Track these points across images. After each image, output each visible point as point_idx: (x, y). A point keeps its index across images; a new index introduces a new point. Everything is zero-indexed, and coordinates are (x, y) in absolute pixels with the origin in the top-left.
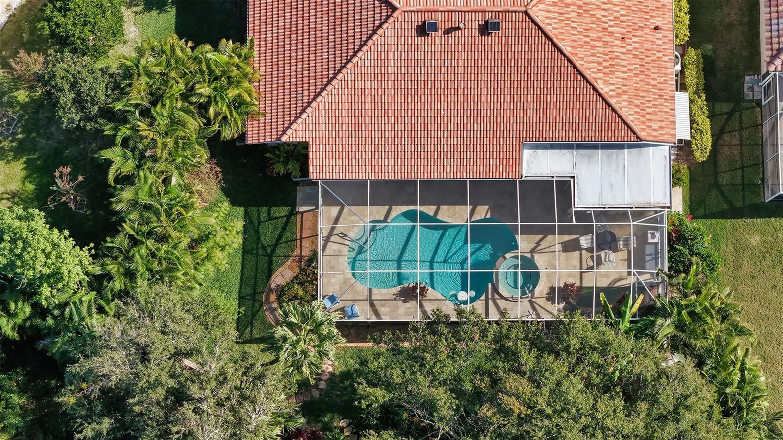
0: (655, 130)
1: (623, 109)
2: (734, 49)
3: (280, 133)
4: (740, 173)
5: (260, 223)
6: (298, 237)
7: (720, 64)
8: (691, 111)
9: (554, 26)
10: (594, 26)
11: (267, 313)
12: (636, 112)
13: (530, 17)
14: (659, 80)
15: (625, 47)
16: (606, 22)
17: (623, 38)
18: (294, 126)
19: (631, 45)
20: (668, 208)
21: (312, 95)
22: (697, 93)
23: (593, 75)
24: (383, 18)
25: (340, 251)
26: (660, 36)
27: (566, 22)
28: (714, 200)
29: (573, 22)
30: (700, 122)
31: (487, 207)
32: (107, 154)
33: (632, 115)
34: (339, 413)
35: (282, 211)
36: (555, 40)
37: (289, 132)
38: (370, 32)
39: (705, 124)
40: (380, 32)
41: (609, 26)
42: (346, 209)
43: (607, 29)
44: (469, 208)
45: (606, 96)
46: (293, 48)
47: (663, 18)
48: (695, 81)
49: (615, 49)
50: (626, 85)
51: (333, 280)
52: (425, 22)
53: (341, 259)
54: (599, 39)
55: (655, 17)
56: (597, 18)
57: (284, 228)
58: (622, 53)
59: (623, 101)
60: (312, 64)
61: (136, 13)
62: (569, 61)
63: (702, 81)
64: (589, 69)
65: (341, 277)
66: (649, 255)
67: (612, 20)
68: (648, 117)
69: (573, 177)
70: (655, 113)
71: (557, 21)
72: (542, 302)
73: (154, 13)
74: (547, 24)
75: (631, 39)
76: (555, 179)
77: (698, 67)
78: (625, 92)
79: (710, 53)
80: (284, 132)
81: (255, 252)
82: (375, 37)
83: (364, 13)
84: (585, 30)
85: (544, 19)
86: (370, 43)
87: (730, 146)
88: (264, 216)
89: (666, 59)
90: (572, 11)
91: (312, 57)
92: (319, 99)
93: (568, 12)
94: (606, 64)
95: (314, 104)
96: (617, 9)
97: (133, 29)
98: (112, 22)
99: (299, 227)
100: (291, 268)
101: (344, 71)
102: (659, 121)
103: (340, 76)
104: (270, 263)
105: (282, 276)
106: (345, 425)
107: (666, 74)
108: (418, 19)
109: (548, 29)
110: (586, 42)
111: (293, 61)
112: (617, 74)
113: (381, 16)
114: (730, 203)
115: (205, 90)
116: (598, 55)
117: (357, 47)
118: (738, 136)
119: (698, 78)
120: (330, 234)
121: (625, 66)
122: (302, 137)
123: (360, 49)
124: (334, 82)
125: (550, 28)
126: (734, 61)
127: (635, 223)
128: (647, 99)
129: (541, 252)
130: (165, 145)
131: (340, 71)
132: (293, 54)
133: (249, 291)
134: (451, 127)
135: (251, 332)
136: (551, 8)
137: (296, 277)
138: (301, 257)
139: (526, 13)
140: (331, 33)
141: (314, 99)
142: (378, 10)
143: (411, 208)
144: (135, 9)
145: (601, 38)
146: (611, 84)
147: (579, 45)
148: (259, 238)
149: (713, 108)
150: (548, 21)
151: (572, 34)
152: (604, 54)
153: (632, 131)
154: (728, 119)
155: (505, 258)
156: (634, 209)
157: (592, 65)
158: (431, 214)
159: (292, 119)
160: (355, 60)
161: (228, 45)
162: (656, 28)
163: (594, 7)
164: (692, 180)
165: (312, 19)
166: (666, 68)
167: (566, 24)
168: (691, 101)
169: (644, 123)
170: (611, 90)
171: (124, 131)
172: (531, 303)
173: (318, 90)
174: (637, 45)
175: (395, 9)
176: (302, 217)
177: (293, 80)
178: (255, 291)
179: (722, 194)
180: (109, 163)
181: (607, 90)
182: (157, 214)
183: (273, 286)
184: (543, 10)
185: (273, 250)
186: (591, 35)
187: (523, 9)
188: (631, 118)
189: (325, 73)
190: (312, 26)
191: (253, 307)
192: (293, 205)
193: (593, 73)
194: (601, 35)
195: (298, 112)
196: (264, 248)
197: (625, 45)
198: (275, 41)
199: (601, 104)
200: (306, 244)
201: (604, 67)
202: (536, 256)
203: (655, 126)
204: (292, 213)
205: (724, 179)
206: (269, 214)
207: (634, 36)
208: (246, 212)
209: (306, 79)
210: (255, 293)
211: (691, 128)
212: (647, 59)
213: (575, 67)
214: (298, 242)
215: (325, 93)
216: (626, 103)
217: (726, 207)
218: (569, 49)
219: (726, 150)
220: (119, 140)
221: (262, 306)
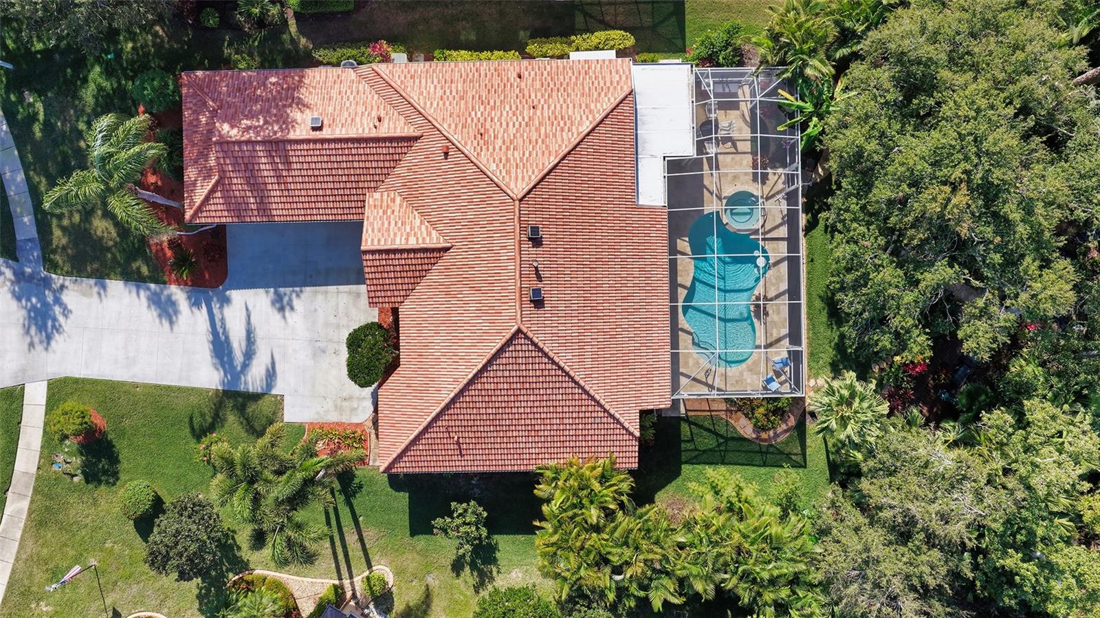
0: (620, 79)
1: (605, 107)
2: (523, 10)
3: (631, 438)
4: (641, 6)
5: (696, 450)
6: (709, 413)
7: (538, 24)
8: (587, 50)
9: (530, 173)
10: (525, 134)
11: (778, 440)
12: (606, 95)
13: (524, 197)
14: (570, 74)
15: (543, 106)
16: (520, 123)
17: (534, 108)
18: (626, 425)
19: (539, 100)
20: (692, 67)
21: (597, 408)
22: (570, 44)
23: (575, 136)
24: (526, 342)
25: (722, 375)
26: (526, 73)
27: (525, 161)
28: (668, 28)
29: (524, 155)
30: (598, 41)
31: (678, 240)
32: (657, 605)
33: (609, 99)
34: (867, 372)
35: (685, 429)
36: (545, 171)
37: (631, 429)
38: (540, 354)
39: (601, 35)
40: (541, 345)
41: (524, 120)
42: (682, 370)
43: (527, 123)
44: (679, 256)
45: (595, 123)
46: (549, 427)
47: (508, 70)
48: (558, 45)
49: (546, 114)
50: (580, 105)
51: (749, 381)
52: (531, 301)
53: (729, 374)
54: (538, 130)
55: (508, 78)
56: (517, 132)
57: (701, 427)
58: (549, 109)
59: (596, 108)
60: (566, 409)
61: (498, 572)
62: (563, 158)
63: (558, 38)
64: (569, 139)
65: (745, 374)
66: (724, 90)
67: (517, 118)
68: (608, 84)
69: (664, 157)
70: (604, 78)
71: (525, 170)
72: (767, 189)
73: (498, 555)
74: (530, 180)
75: (533, 100)
76: (666, 175)
77: (545, 43)
78: (587, 106)
79: (528, 34)
80: (631, 434)
81: (723, 454)
82: (546, 350)
83: (520, 361)
84: (530, 143)
85: (525, 183)
86: (551, 354)
87: (616, 15)
88: (690, 446)
89: (548, 68)
90: (513, 156)
91: (559, 409)
92: (602, 402)
93: (515, 160)
94: (562, 123)
95: (607, 407)
96: (505, 113)
97: (513, 574)
98: (518, 601)
99: (699, 413)
100: (737, 420)
101: (577, 378)
102: (611, 73)
103: (582, 383)
104: (733, 439)
105: (745, 428)
106: (877, 367)
107: (564, 68)
108: (529, 307)
109: (534, 180)
110: (543, 143)
111: (561, 427)
112: (570, 112)
113: (525, 344)
114: (671, 14)
115: (594, 515)
116: (554, 131)
117: (554, 367)
118: (607, 7)
119: (556, 43)
120: (706, 384)
121: (561, 106)
122: (636, 417)
123: (557, 364)
124: (587, 388)
125: (533, 177)
126: (536, 10)
127: (712, 97)
128: (591, 85)
129: (720, 190)
130: (650, 551)
131: (576, 383)
132: (555, 427)
133: (758, 458)
134: (624, 274)
135: (796, 454)
136: (513, 175)
137: (746, 415)
138: (726, 411)
139: (521, 200)
140: (537, 392)
141: (601, 406)
142: (519, 348)
143: (680, 310)
144: (495, 573)
145: (536, 129)
146: (581, 119)
147: (546, 149)
148: (710, 450)
149: (580, 30)
150: (526, 179)
151: (537, 155)
152: (553, 125)
153: (624, 99)
154: (591, 17)
155: (727, 224)
156: (694, 99)
157: (565, 137)
158: (686, 292)
159: (618, 426)
160: (567, 369)
161: (542, 490)
162: (520, 77)
163: (506, 135)
164: (649, 51)
165: (521, 410)
166: (558, 68)
167: (527, 161)
168: (578, 50)
169: (615, 88)
170: (587, 119)
171: (634, 589)
172: (768, 198)
173: (593, 403)
174: (539, 95)
175: (519, 331)
176: (690, 411)
177: (580, 427)
178: (757, 452)
179: (662, 22)
180: (666, 603)
181: (588, 123)
182: (720, 555)
183: (754, 436)
184: (516, 183)
185: (722, 436)
186: (534, 138)
187: (517, 202)
188: (612, 100)
189: (577, 397)
190: (528, 410)
191: (772, 453)
192: (680, 419)
193: (572, 135)
194: (533, 129)
195: (612, 421)
196: (719, 445)
197: (540, 106)
198: (540, 445)
199: (601, 129)
200: (715, 406)
201: (565, 125)
202: (724, 195)
203: (617, 78)
204: (687, 420)
205: (647, 21)
206: (688, 441)
207: (530, 97)
208: (686, 463)
209: (581, 415)
210: (761, 452)
211: (603, 49)
212: (552, 85)
213: (569, 153)
214: (713, 413)
215: (597, 397)
216: (598, 105)
217: (673, 19)
218: (552, 158)
219: (620, 18)
220: (642, 594)
221: (772, 446)
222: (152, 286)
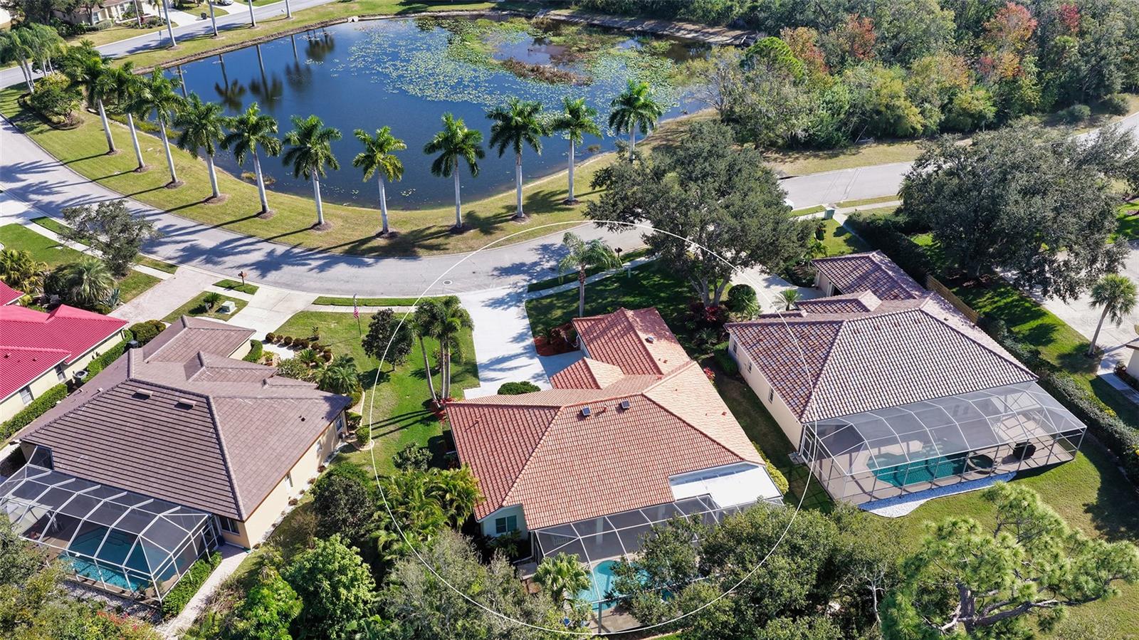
108: (576, 410)
222: (531, 333)
